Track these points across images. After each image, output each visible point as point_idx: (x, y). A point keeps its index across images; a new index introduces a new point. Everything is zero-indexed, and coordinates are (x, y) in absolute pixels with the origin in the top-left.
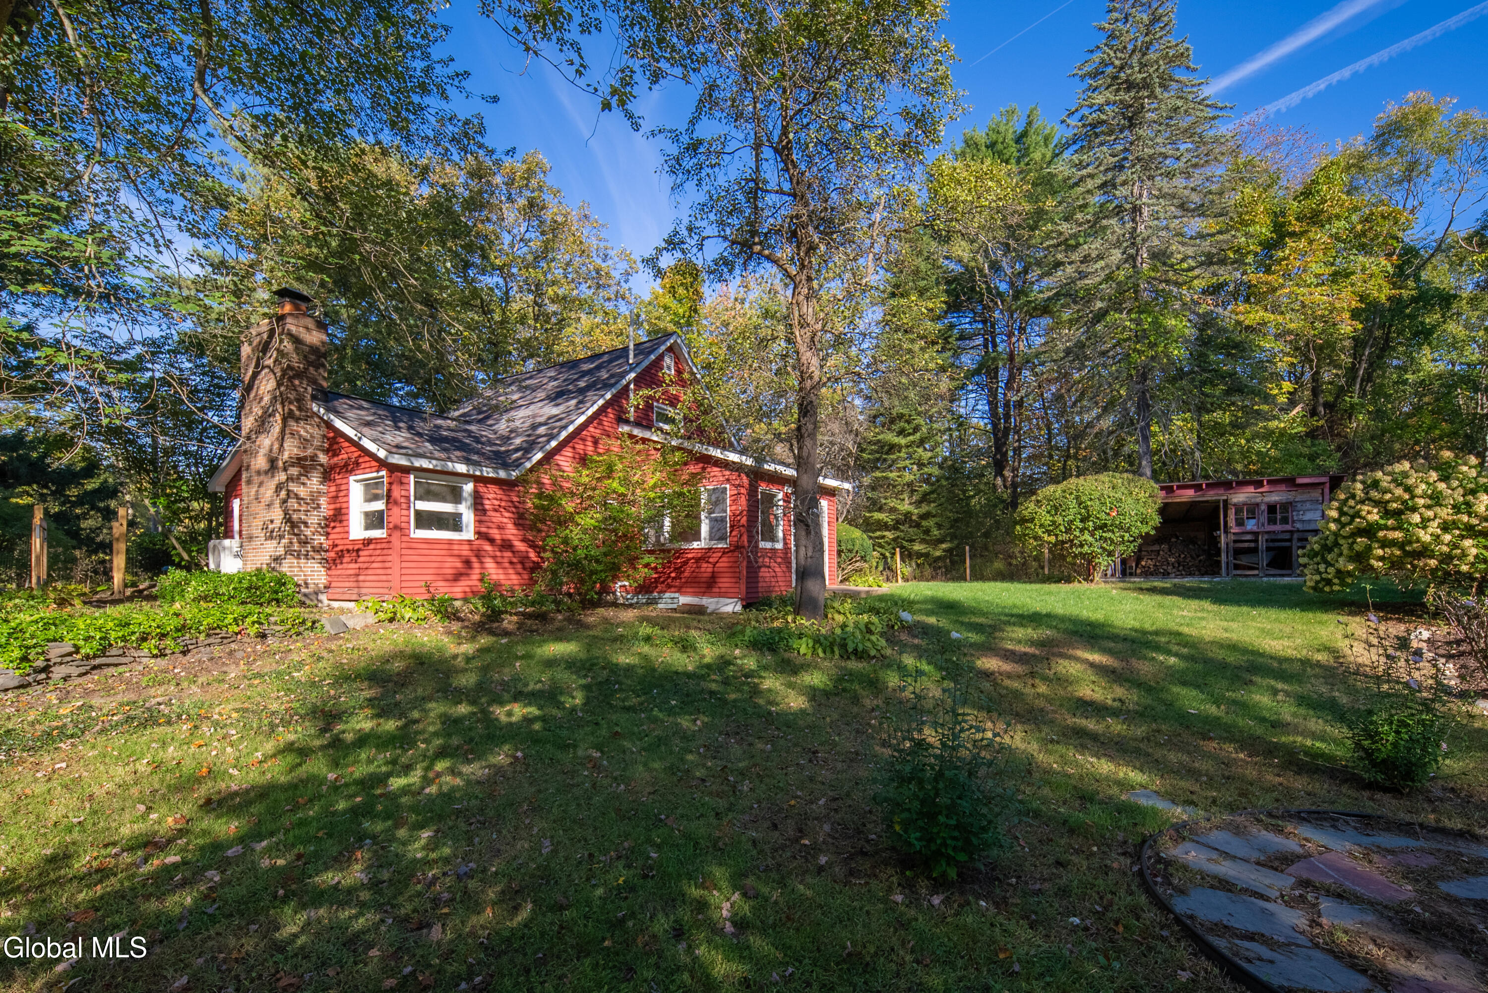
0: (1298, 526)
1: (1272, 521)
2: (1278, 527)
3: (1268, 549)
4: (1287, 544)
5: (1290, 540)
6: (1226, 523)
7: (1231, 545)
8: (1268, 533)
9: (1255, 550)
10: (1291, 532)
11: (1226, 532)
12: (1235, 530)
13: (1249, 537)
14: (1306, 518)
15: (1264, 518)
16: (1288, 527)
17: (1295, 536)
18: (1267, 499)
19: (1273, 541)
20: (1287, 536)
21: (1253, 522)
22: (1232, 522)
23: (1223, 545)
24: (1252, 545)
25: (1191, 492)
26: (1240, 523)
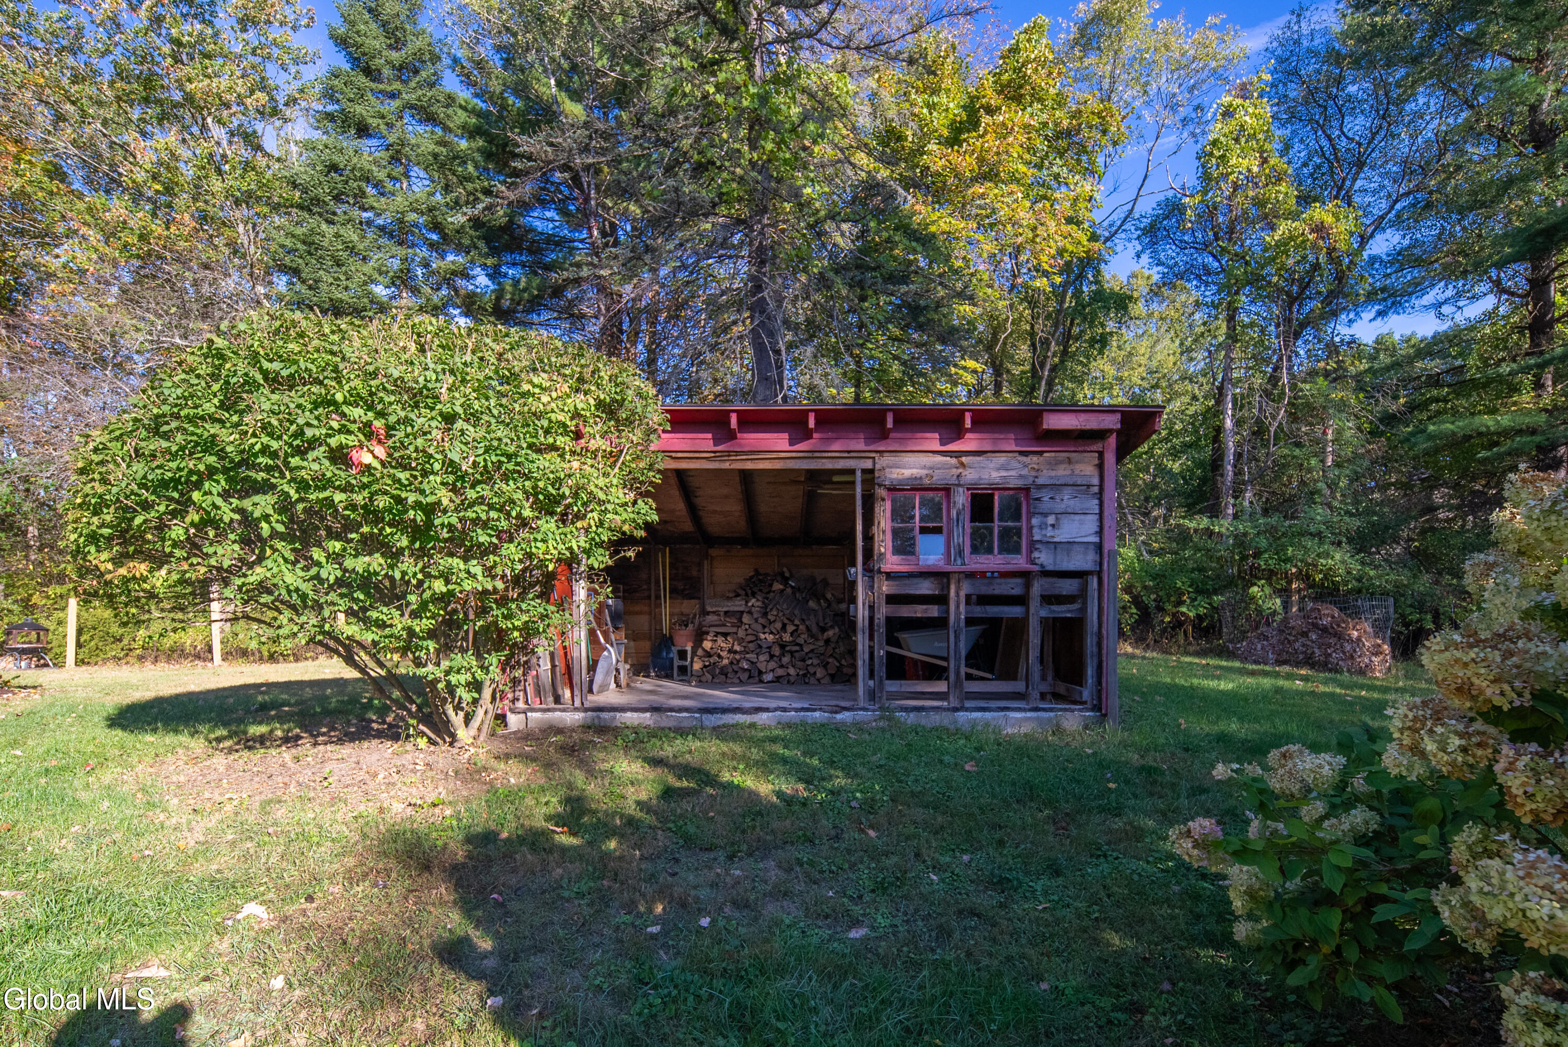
0: (1044, 558)
1: (980, 545)
2: (993, 562)
3: (970, 621)
4: (1015, 611)
5: (1021, 600)
6: (869, 538)
7: (883, 611)
8: (971, 575)
9: (941, 623)
10: (1025, 575)
11: (869, 571)
12: (892, 562)
13: (926, 588)
14: (1062, 535)
15: (962, 535)
16: (1019, 562)
17: (1037, 588)
18: (970, 476)
19: (984, 600)
20: (1013, 587)
21: (938, 541)
22: (884, 544)
23: (861, 613)
24: (934, 611)
25: (779, 441)
26: (905, 545)
